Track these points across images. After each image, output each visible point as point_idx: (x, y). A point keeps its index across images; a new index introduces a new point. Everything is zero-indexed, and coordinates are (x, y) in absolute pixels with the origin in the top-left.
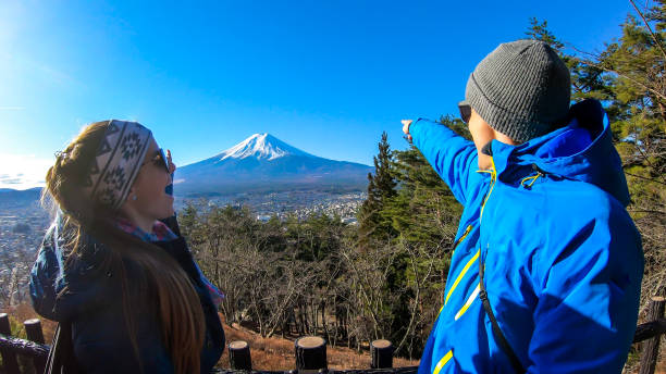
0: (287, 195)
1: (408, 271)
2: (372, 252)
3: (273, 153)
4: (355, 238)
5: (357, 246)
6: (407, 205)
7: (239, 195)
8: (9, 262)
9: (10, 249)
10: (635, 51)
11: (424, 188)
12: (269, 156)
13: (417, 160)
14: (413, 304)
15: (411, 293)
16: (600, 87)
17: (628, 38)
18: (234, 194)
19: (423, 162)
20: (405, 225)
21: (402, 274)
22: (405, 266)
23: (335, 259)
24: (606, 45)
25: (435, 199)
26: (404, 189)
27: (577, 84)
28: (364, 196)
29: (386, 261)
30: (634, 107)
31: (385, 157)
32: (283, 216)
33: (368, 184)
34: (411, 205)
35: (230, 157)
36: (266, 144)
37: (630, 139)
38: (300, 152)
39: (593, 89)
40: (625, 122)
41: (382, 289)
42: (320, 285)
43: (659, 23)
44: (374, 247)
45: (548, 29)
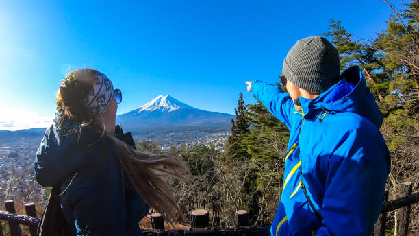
0: (181, 134)
1: (258, 180)
2: (235, 168)
3: (172, 107)
4: (224, 160)
5: (225, 165)
6: (256, 138)
7: (150, 134)
8: (6, 176)
9: (6, 169)
10: (396, 38)
11: (266, 128)
12: (169, 109)
13: (261, 110)
14: (261, 201)
15: (260, 194)
16: (375, 61)
17: (391, 29)
18: (148, 134)
19: (265, 111)
20: (256, 151)
21: (254, 182)
22: (255, 177)
23: (212, 174)
24: (378, 34)
25: (274, 134)
26: (254, 129)
27: (361, 59)
28: (229, 134)
29: (244, 174)
30: (397, 72)
31: (242, 108)
32: (178, 147)
33: (232, 126)
34: (259, 138)
35: (144, 111)
36: (167, 102)
37: (395, 92)
38: (189, 106)
39: (371, 62)
40: (391, 82)
41: (242, 192)
42: (202, 190)
43: (410, 19)
44: (236, 165)
45: (341, 26)
